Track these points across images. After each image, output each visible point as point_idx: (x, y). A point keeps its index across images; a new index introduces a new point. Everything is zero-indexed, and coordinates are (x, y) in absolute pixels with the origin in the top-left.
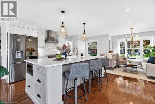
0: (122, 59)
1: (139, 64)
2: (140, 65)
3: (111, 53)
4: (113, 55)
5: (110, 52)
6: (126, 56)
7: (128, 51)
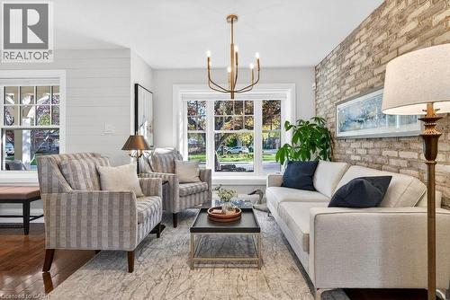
0: (194, 176)
1: (254, 193)
2: (256, 196)
3: (133, 152)
4: (154, 159)
5: (132, 143)
6: (210, 165)
7: (219, 141)
